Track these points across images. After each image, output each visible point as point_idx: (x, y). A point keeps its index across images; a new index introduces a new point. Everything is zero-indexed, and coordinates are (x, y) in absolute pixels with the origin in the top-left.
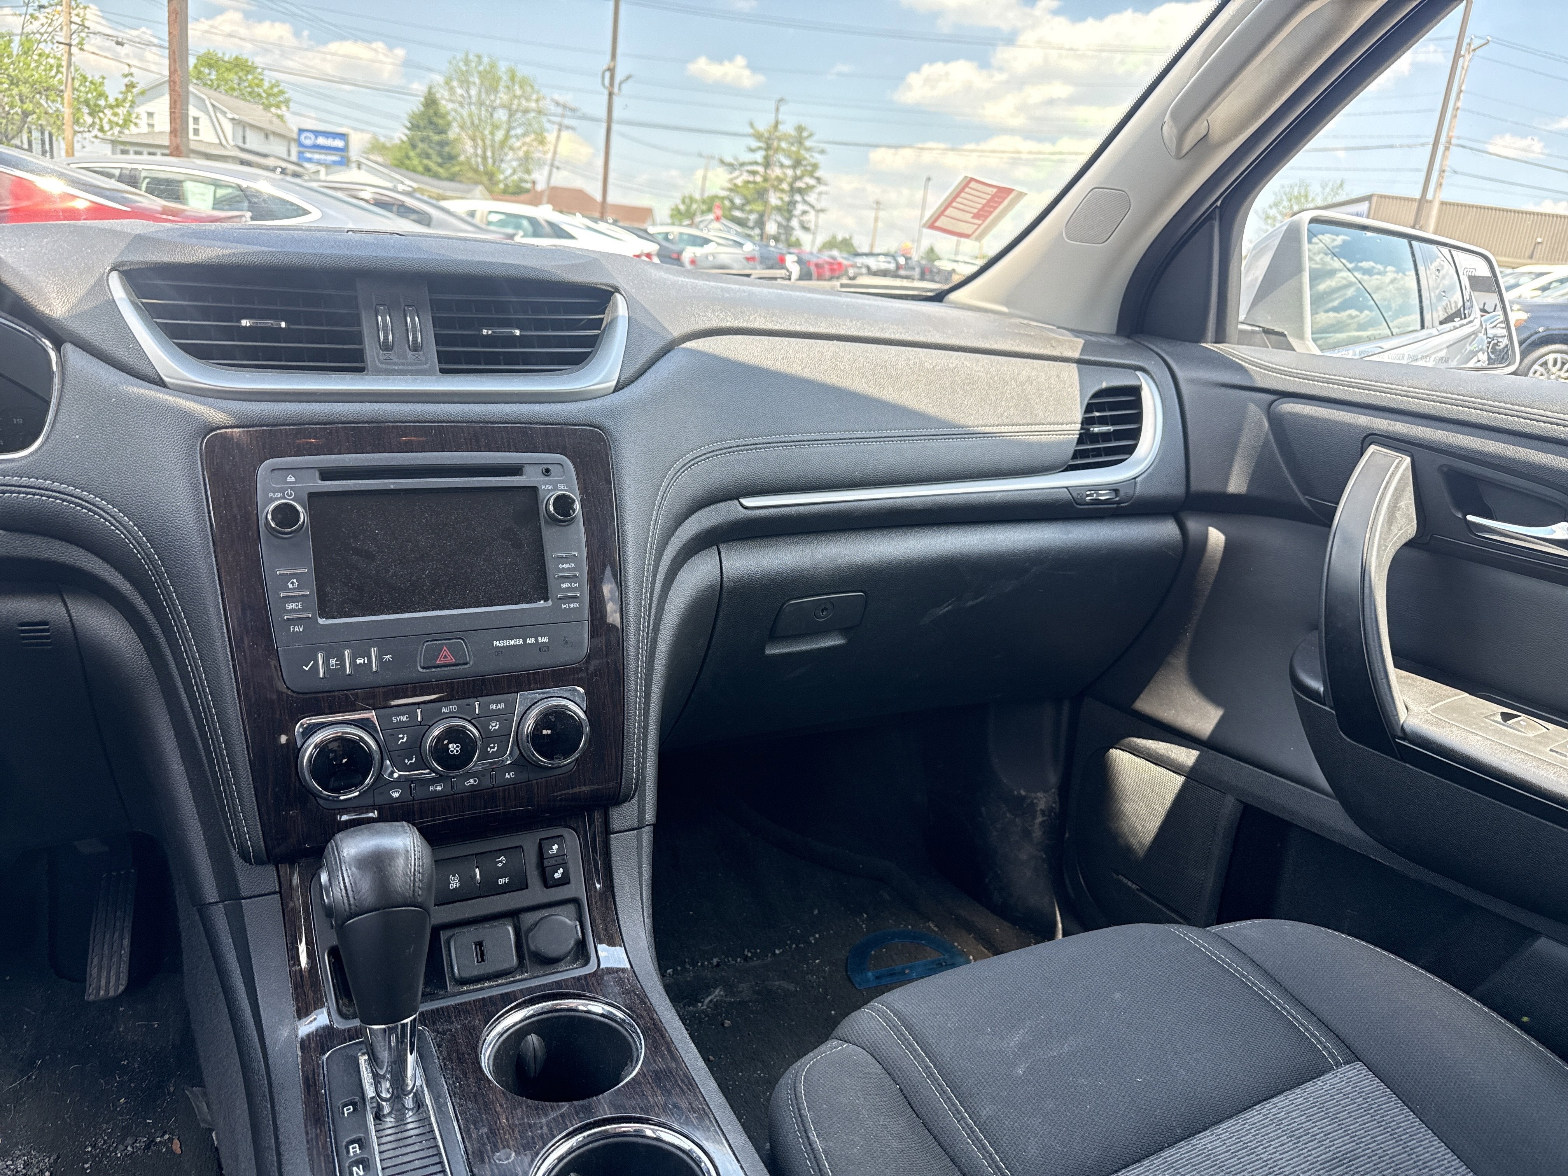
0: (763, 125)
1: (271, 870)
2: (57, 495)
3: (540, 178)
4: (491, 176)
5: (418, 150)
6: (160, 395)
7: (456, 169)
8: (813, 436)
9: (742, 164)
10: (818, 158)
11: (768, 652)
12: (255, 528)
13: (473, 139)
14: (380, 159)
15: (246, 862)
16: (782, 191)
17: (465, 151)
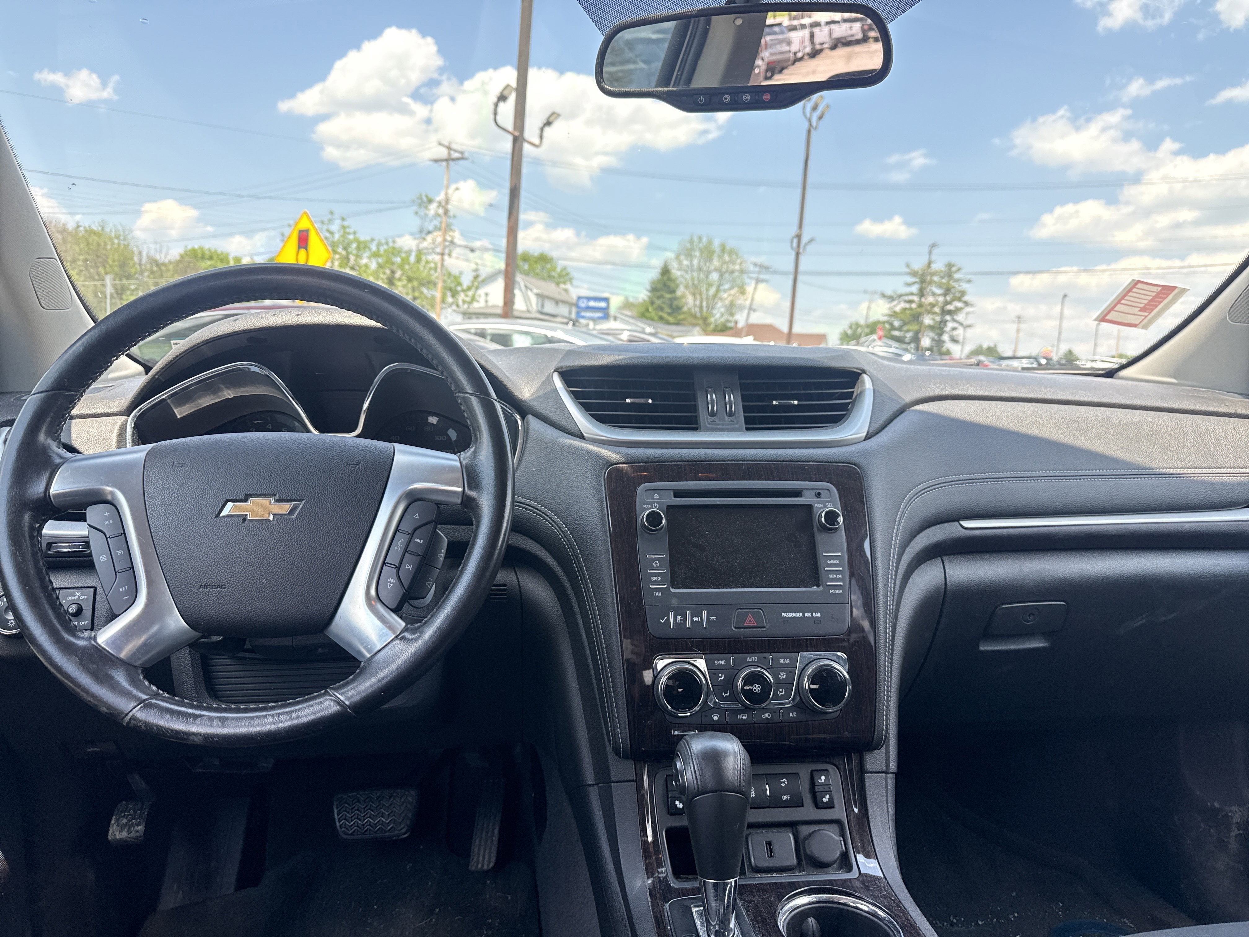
0: (918, 265)
1: (631, 764)
2: (520, 504)
3: (741, 319)
4: (705, 319)
5: (655, 306)
6: (582, 444)
7: (682, 317)
8: (1019, 474)
9: (900, 296)
10: (965, 286)
11: (982, 648)
12: (634, 527)
13: (694, 295)
14: (629, 313)
15: (617, 755)
16: (935, 313)
17: (687, 304)
